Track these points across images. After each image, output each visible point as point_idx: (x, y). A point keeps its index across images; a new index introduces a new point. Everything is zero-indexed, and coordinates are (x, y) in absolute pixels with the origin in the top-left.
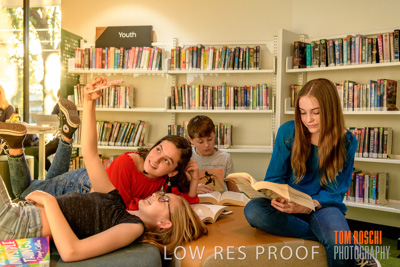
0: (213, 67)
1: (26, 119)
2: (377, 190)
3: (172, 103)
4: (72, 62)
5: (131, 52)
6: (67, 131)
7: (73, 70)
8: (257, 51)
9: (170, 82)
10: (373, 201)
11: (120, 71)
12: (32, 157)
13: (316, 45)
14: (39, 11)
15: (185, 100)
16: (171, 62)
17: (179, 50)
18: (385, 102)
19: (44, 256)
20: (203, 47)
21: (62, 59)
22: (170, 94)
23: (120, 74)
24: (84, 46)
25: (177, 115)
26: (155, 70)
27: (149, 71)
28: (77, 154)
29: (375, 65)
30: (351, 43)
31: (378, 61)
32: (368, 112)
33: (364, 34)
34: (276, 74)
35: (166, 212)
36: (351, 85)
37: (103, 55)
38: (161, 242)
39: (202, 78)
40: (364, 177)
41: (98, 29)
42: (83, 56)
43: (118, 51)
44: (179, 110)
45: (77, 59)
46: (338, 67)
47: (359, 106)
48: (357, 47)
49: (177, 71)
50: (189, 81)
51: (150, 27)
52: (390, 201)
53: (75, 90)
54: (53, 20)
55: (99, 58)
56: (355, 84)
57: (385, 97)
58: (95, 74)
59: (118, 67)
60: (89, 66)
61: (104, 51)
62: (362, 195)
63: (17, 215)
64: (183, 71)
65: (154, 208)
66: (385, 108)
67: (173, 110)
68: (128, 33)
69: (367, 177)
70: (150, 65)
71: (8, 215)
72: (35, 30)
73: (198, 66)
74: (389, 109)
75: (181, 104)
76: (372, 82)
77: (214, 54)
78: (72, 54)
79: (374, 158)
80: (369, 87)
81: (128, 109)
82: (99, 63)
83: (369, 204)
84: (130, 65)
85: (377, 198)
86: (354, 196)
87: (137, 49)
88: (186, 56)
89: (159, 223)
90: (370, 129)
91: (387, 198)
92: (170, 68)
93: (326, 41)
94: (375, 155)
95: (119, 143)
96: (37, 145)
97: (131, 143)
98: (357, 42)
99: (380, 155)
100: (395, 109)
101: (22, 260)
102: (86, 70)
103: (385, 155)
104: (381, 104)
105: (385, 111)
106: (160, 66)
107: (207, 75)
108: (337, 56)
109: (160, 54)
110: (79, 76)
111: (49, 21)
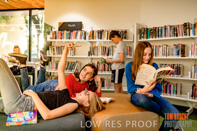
0: (107, 39)
1: (30, 61)
2: (176, 90)
3: (90, 54)
4: (49, 37)
5: (73, 32)
6: (42, 63)
7: (49, 40)
8: (126, 32)
9: (89, 45)
10: (175, 95)
11: (68, 40)
12: (32, 76)
13: (152, 30)
14: (36, 17)
15: (96, 52)
16: (90, 37)
17: (93, 32)
18: (180, 54)
19: (34, 118)
20: (103, 30)
21: (45, 35)
22: (89, 50)
23: (69, 42)
24: (54, 30)
25: (92, 58)
26: (83, 40)
27: (81, 40)
28: (51, 75)
29: (176, 38)
30: (165, 29)
31: (177, 36)
32: (173, 58)
33: (171, 25)
34: (133, 41)
35: (88, 100)
36: (165, 46)
37: (62, 34)
38: (85, 112)
39: (103, 43)
40: (171, 85)
41: (59, 23)
42: (53, 34)
43: (68, 32)
44: (93, 56)
45: (51, 35)
46: (160, 39)
47: (169, 55)
48: (168, 30)
49: (92, 40)
50: (97, 44)
51: (81, 22)
52: (182, 95)
53: (50, 48)
54: (42, 21)
55: (60, 35)
56: (167, 46)
57: (180, 51)
58: (58, 42)
59: (68, 39)
60: (56, 39)
61: (62, 32)
62: (170, 93)
63: (24, 100)
64: (94, 40)
65: (83, 97)
66: (180, 56)
67: (90, 57)
68: (72, 25)
69: (172, 85)
70: (81, 38)
71: (20, 100)
72: (34, 25)
73: (101, 38)
74: (182, 56)
75: (94, 54)
76: (174, 45)
77: (108, 33)
78: (49, 33)
79: (175, 77)
80: (173, 47)
81: (71, 56)
82: (60, 37)
83: (173, 96)
84: (73, 38)
85: (177, 94)
86: (167, 93)
87: (76, 31)
88: (96, 34)
89: (84, 104)
90: (174, 65)
91: (181, 94)
92: (90, 39)
93: (156, 28)
94: (176, 76)
95: (68, 70)
96: (34, 71)
97: (73, 70)
98: (168, 28)
99: (178, 76)
100: (185, 56)
101: (25, 119)
102: (55, 40)
103: (180, 76)
104: (178, 54)
105: (180, 57)
106: (85, 39)
107: (105, 42)
108: (160, 34)
109: (85, 33)
110: (51, 43)
111: (40, 21)
